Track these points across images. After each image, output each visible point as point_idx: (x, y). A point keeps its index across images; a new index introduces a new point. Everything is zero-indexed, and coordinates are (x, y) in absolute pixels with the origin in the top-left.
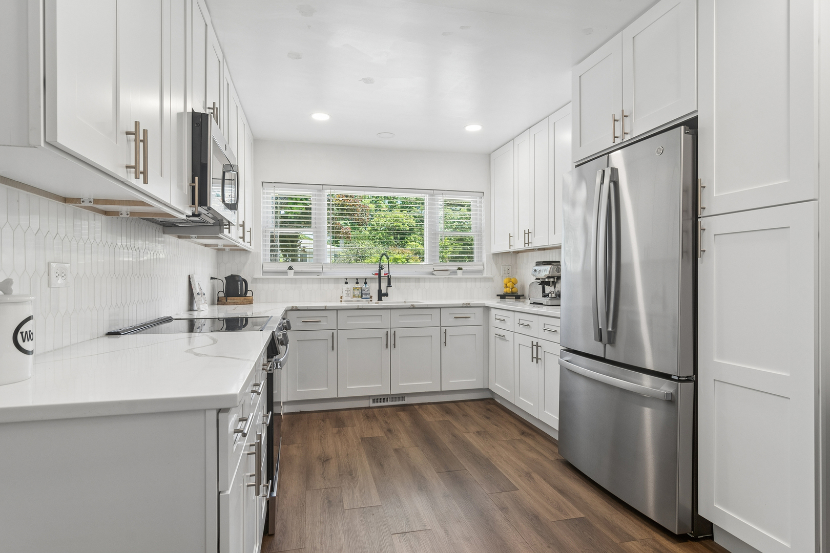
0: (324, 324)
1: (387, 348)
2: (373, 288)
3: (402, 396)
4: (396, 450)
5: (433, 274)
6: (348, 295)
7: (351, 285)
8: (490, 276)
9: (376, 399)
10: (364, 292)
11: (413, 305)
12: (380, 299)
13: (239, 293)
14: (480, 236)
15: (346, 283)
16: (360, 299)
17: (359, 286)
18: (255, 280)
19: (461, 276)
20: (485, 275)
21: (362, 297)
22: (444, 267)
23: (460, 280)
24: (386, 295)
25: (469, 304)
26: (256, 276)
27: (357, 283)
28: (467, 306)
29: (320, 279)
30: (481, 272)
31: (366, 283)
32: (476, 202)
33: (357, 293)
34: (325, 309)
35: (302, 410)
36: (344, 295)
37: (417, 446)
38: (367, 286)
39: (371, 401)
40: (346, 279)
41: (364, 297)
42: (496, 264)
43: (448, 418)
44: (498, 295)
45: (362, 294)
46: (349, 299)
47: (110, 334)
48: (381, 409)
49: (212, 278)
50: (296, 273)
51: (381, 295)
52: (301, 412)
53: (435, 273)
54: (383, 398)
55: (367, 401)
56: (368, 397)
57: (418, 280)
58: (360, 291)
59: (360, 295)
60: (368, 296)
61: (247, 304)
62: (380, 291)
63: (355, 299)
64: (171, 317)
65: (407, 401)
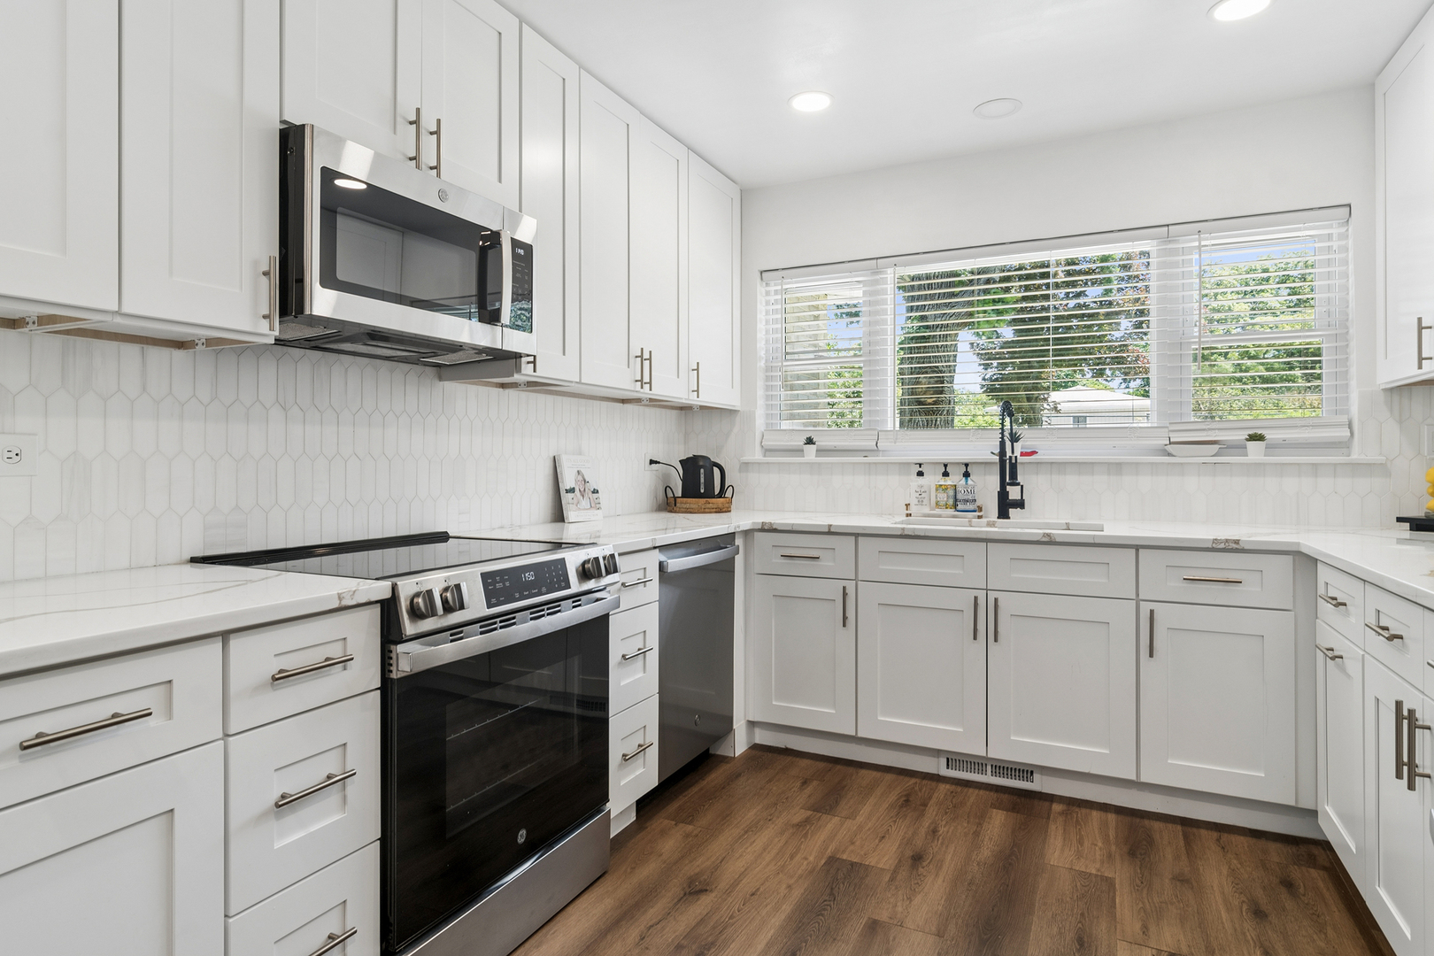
0: (827, 565)
1: (975, 638)
2: (987, 486)
3: (1027, 772)
4: (873, 927)
5: (1169, 455)
6: (920, 502)
7: (933, 479)
8: (1372, 456)
9: (953, 759)
10: (959, 496)
11: (1048, 535)
12: (1003, 514)
13: (702, 491)
14: (1341, 337)
15: (920, 474)
16: (951, 512)
17: (949, 481)
18: (745, 466)
19: (1261, 458)
20: (1356, 455)
21: (955, 506)
22: (1204, 433)
23: (1257, 469)
24: (1020, 504)
25: (1237, 542)
26: (747, 458)
27: (946, 474)
28: (1233, 547)
29: (870, 463)
30: (1344, 445)
31: (967, 475)
32: (1330, 237)
33: (943, 497)
34: (830, 532)
35: (789, 746)
36: (913, 502)
37: (940, 934)
38: (970, 482)
39: (944, 761)
40: (920, 465)
41: (960, 507)
42: (1400, 422)
43: (1121, 873)
44: (1399, 520)
45: (956, 500)
46: (927, 510)
47: (194, 560)
48: (959, 789)
49: (652, 462)
50: (820, 452)
51: (1006, 506)
52: (787, 752)
53: (1170, 448)
54: (977, 763)
55: (934, 760)
56: (937, 753)
57: (1116, 468)
58: (951, 493)
59: (951, 502)
60: (971, 507)
61: (710, 513)
62: (1003, 495)
63: (938, 511)
64: (446, 532)
65: (1038, 784)
